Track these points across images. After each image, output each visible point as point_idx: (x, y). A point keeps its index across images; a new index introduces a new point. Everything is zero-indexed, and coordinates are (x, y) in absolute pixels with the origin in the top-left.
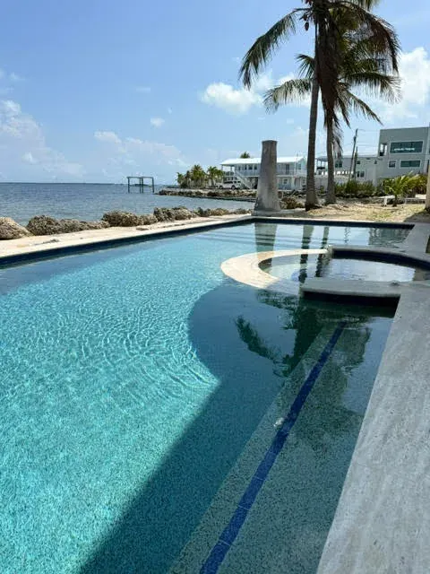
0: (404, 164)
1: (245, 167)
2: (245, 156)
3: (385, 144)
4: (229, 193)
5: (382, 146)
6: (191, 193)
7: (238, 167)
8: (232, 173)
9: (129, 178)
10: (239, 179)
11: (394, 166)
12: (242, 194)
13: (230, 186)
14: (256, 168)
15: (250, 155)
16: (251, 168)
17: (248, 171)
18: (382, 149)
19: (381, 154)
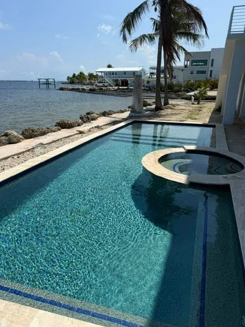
0: (198, 72)
1: (110, 73)
2: (109, 66)
3: (188, 61)
4: (102, 89)
5: (186, 62)
6: (78, 89)
7: (106, 73)
8: (102, 77)
9: (39, 79)
10: (107, 80)
11: (193, 73)
12: (109, 90)
13: (101, 84)
14: (116, 74)
15: (113, 66)
16: (113, 74)
17: (112, 76)
18: (186, 64)
19: (186, 66)
